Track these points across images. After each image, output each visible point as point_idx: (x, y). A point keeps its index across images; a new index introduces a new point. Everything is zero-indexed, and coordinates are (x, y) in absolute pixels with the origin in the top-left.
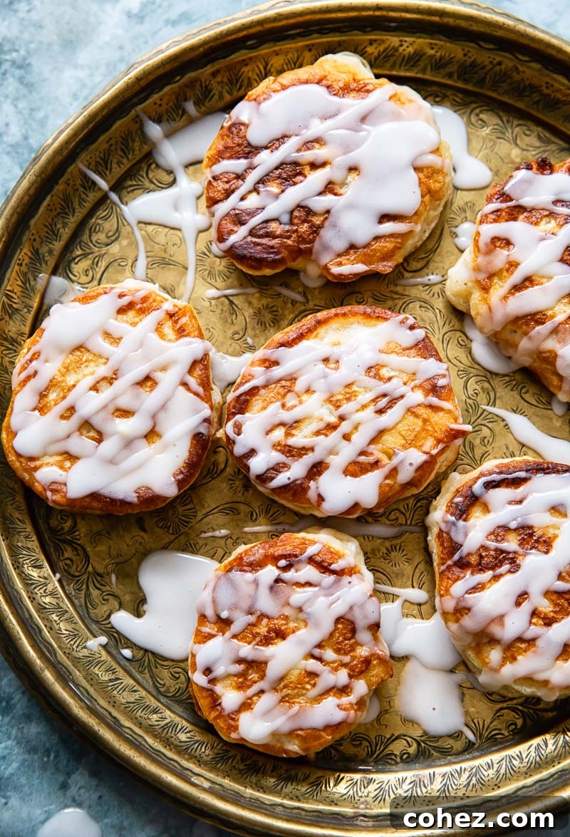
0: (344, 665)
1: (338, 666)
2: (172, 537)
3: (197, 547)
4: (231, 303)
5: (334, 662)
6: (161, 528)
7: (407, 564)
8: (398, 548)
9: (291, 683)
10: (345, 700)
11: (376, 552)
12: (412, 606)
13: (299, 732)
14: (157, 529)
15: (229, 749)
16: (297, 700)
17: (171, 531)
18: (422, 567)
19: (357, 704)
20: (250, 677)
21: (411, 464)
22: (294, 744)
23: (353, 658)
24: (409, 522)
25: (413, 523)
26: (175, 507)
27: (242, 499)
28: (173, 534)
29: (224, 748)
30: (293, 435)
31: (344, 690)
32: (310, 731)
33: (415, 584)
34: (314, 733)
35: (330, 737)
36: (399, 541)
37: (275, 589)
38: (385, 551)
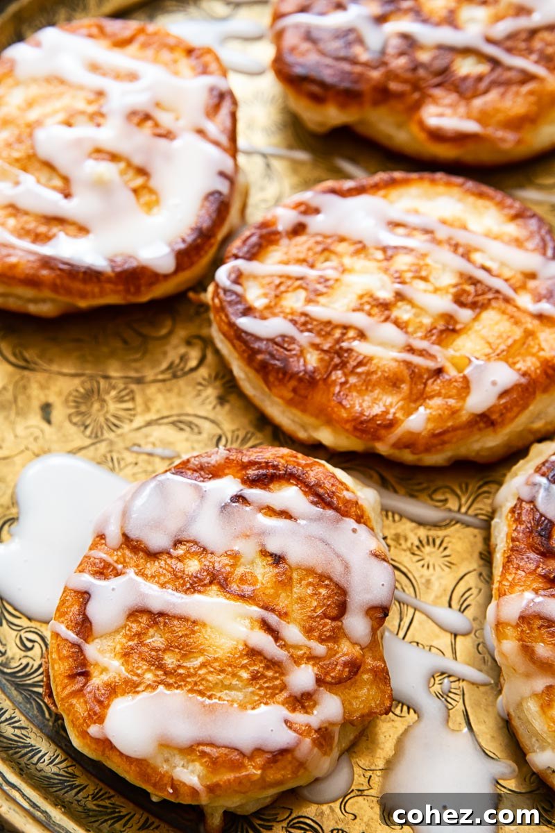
0: (312, 658)
1: (301, 657)
2: (88, 442)
3: (122, 464)
4: (268, 166)
5: (297, 647)
6: (75, 424)
7: (447, 570)
8: (438, 542)
9: (216, 659)
10: (300, 718)
11: (402, 541)
12: (443, 634)
13: (207, 749)
14: (67, 424)
15: (77, 773)
16: (219, 694)
17: (88, 432)
18: (471, 580)
19: (319, 730)
20: (148, 641)
21: (494, 383)
22: (193, 772)
23: (332, 653)
24: (463, 510)
25: (470, 512)
26: (104, 401)
27: (211, 416)
28: (90, 437)
29: (70, 770)
30: (317, 303)
31: (302, 701)
32: (226, 751)
33: (454, 603)
34: (234, 757)
35: (259, 772)
36: (441, 533)
37: (229, 509)
38: (417, 543)
